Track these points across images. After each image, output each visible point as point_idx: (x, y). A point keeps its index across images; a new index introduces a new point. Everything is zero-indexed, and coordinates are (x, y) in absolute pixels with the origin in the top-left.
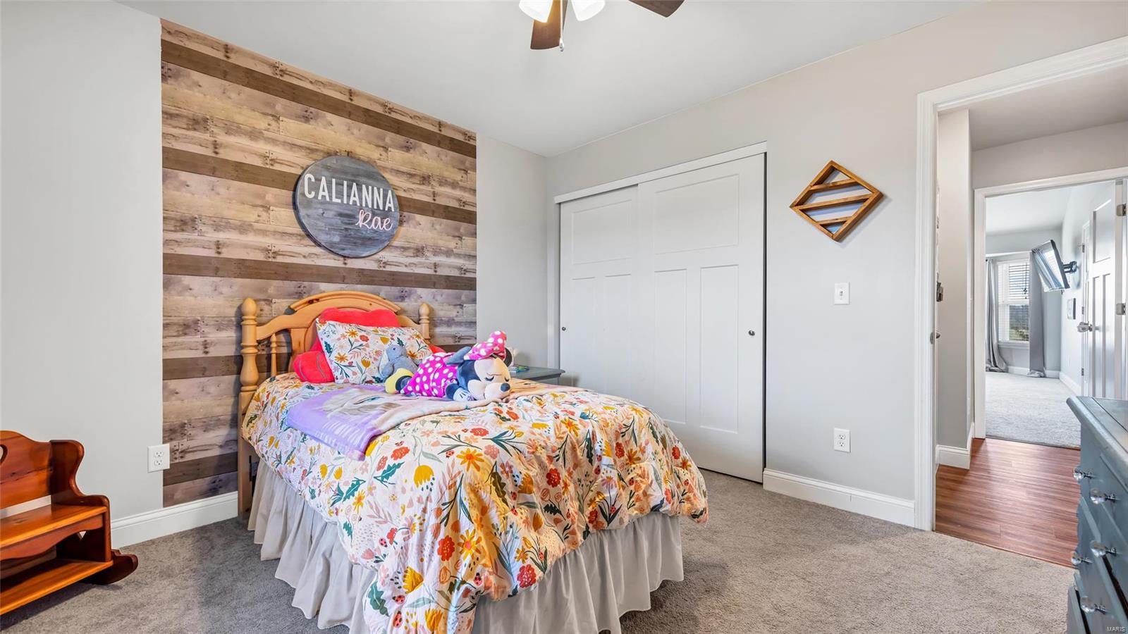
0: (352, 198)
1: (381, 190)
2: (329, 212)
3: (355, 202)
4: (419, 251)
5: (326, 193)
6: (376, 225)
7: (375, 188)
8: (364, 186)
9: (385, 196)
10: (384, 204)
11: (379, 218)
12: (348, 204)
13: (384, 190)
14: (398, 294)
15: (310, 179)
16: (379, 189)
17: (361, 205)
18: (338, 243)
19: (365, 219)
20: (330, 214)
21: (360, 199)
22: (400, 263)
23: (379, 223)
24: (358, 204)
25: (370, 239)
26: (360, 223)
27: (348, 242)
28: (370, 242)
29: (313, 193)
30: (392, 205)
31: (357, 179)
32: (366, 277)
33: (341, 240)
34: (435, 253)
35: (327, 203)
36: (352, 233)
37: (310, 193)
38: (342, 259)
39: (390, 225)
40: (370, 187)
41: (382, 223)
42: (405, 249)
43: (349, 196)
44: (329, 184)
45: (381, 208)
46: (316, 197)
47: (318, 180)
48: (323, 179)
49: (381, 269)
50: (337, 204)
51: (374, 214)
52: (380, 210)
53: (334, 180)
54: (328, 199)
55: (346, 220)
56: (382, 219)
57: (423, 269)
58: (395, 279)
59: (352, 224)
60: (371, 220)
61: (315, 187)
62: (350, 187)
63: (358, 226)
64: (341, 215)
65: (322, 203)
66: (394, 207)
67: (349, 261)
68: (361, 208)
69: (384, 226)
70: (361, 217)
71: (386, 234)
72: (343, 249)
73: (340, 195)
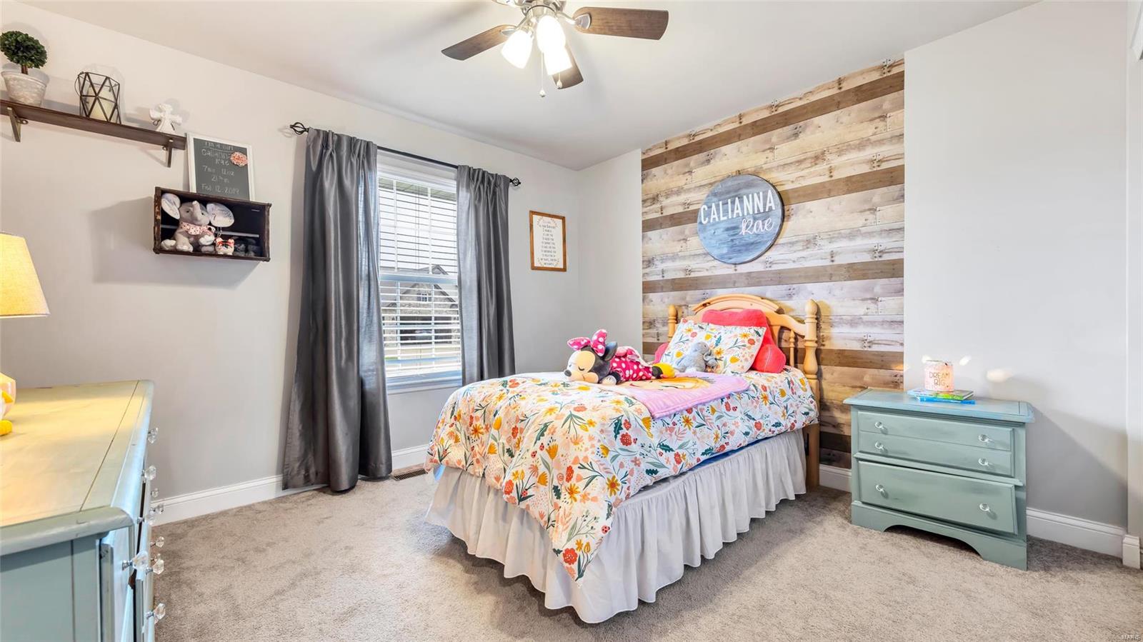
0: (736, 212)
1: (761, 193)
2: (718, 230)
3: (738, 214)
4: (810, 242)
5: (716, 216)
6: (757, 229)
7: (755, 195)
8: (745, 197)
9: (765, 198)
10: (765, 205)
11: (760, 221)
12: (732, 218)
13: (763, 192)
14: (785, 292)
15: (704, 209)
16: (758, 194)
17: (743, 215)
18: (726, 254)
19: (747, 227)
20: (719, 232)
21: (742, 209)
22: (787, 260)
23: (761, 226)
24: (741, 215)
25: (752, 244)
26: (743, 231)
27: (734, 251)
28: (753, 246)
29: (707, 219)
30: (772, 204)
31: (739, 193)
32: (754, 280)
33: (728, 250)
34: (831, 240)
35: (718, 223)
36: (737, 242)
37: (705, 220)
38: (733, 266)
39: (771, 224)
40: (750, 196)
41: (763, 225)
42: (793, 244)
43: (733, 211)
44: (717, 206)
45: (762, 211)
46: (709, 222)
47: (710, 207)
48: (713, 205)
49: (767, 269)
50: (724, 221)
51: (755, 219)
52: (760, 213)
53: (721, 203)
54: (717, 220)
55: (731, 232)
56: (763, 221)
57: (816, 261)
58: (780, 278)
59: (737, 234)
60: (753, 226)
61: (708, 215)
62: (733, 203)
63: (742, 235)
64: (728, 229)
65: (713, 225)
66: (775, 205)
67: (739, 267)
68: (743, 217)
69: (766, 227)
70: (743, 226)
71: (769, 234)
72: (730, 259)
73: (726, 212)
